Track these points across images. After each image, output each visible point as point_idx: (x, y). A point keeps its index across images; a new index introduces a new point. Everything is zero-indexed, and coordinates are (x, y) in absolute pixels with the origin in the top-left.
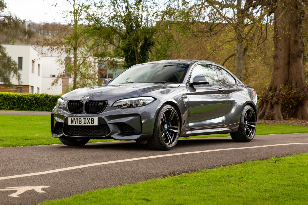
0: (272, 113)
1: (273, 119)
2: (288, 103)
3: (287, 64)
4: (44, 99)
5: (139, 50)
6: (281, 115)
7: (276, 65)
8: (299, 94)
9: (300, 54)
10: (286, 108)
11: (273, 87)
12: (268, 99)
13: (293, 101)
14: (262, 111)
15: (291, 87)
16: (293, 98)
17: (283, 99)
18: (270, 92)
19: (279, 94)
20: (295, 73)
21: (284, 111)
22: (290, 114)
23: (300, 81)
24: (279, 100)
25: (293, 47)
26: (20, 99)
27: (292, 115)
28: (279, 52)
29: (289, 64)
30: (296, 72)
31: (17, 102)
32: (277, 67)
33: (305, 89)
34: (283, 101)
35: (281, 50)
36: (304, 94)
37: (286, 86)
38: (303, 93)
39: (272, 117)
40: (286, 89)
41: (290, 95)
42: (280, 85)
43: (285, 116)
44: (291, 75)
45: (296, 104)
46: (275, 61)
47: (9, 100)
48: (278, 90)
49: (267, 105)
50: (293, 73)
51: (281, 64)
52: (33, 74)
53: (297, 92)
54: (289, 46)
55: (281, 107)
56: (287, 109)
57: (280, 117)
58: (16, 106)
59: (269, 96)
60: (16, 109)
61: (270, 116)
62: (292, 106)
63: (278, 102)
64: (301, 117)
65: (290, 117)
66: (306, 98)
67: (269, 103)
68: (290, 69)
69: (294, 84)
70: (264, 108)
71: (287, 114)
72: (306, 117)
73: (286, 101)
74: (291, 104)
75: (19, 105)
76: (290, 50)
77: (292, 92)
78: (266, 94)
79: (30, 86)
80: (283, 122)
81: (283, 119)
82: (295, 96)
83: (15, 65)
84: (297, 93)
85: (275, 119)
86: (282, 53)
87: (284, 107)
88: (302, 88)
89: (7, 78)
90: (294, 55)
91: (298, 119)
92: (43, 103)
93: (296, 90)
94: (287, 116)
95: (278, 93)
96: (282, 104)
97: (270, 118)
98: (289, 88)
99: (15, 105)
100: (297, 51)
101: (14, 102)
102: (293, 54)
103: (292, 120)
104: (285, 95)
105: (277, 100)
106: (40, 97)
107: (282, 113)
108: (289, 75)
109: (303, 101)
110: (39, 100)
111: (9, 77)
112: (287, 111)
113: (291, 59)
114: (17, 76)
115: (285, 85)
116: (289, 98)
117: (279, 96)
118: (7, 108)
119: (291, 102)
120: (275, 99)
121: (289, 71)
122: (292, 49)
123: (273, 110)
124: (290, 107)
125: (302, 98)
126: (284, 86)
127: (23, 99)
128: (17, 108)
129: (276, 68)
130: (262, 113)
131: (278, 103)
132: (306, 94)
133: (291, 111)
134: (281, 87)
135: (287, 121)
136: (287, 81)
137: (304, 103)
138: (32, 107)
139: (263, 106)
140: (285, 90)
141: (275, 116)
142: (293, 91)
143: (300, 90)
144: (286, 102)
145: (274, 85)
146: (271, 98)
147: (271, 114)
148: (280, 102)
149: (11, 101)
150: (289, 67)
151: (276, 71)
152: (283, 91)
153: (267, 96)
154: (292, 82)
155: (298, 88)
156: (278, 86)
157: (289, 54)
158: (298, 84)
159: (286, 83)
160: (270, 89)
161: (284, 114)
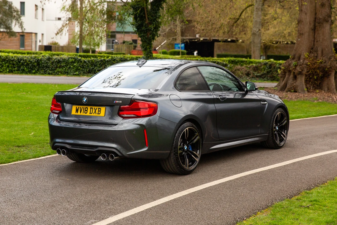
0: (295, 84)
1: (295, 91)
2: (312, 74)
3: (312, 30)
4: (46, 61)
5: (149, 7)
6: (305, 87)
7: (300, 31)
8: (325, 64)
9: (327, 19)
10: (310, 79)
11: (297, 55)
12: (291, 69)
13: (318, 72)
14: (284, 82)
15: (316, 55)
16: (319, 68)
17: (307, 70)
18: (293, 61)
19: (303, 64)
20: (321, 40)
21: (308, 82)
22: (314, 85)
23: (327, 49)
24: (303, 71)
25: (320, 11)
26: (19, 60)
27: (316, 87)
28: (303, 16)
29: (314, 29)
30: (323, 39)
31: (17, 64)
32: (301, 32)
33: (331, 58)
34: (308, 72)
35: (306, 14)
36: (331, 63)
37: (311, 54)
38: (329, 63)
39: (295, 89)
40: (311, 58)
41: (316, 65)
42: (305, 54)
43: (309, 88)
44: (317, 42)
45: (321, 74)
46: (299, 26)
47: (8, 62)
48: (302, 59)
49: (289, 75)
50: (318, 40)
51: (306, 29)
52: (36, 19)
53: (323, 61)
54: (315, 10)
55: (305, 78)
56: (312, 80)
57: (304, 90)
58: (16, 69)
59: (292, 65)
60: (16, 72)
61: (292, 88)
62: (317, 78)
63: (301, 72)
64: (326, 89)
65: (314, 89)
66: (333, 68)
67: (292, 73)
68: (316, 35)
69: (320, 52)
70: (286, 79)
71: (311, 86)
72: (332, 89)
73: (310, 71)
74: (316, 75)
75: (19, 67)
76: (316, 14)
77: (317, 61)
78: (288, 63)
79: (34, 33)
80: (307, 97)
81: (306, 92)
82: (321, 66)
83: (17, 11)
84: (323, 63)
85: (298, 92)
86: (308, 17)
87: (308, 78)
88: (328, 57)
89: (9, 26)
90: (321, 20)
91: (323, 92)
92: (45, 65)
93: (322, 59)
94: (312, 88)
95: (302, 62)
96: (306, 74)
97: (292, 90)
98: (314, 56)
99: (14, 68)
100: (324, 15)
101: (13, 64)
102: (320, 18)
103: (316, 93)
104: (309, 65)
105: (301, 70)
106: (42, 58)
107: (306, 84)
108: (314, 41)
109: (330, 71)
110: (41, 62)
111: (11, 26)
112: (312, 82)
113: (317, 24)
114: (19, 24)
115: (310, 52)
116: (314, 69)
117: (303, 66)
118: (7, 70)
119: (316, 72)
120: (298, 69)
121: (314, 37)
122: (318, 13)
123: (296, 81)
124: (314, 78)
125: (328, 69)
126: (308, 54)
127: (24, 60)
128: (17, 70)
129: (300, 34)
130: (284, 84)
131: (302, 74)
132: (333, 64)
133: (315, 83)
134: (305, 56)
135: (311, 94)
136: (312, 49)
137: (331, 73)
138: (33, 70)
139: (285, 76)
140: (309, 59)
141: (299, 88)
142: (319, 60)
143: (326, 59)
144: (311, 73)
145: (297, 53)
146: (294, 67)
147: (293, 86)
148: (304, 73)
149: (10, 64)
150: (315, 32)
151: (300, 37)
152: (307, 60)
153: (290, 65)
154: (317, 50)
155: (324, 57)
156: (302, 54)
157: (316, 18)
158: (324, 52)
159: (311, 50)
160: (293, 57)
161: (308, 86)
